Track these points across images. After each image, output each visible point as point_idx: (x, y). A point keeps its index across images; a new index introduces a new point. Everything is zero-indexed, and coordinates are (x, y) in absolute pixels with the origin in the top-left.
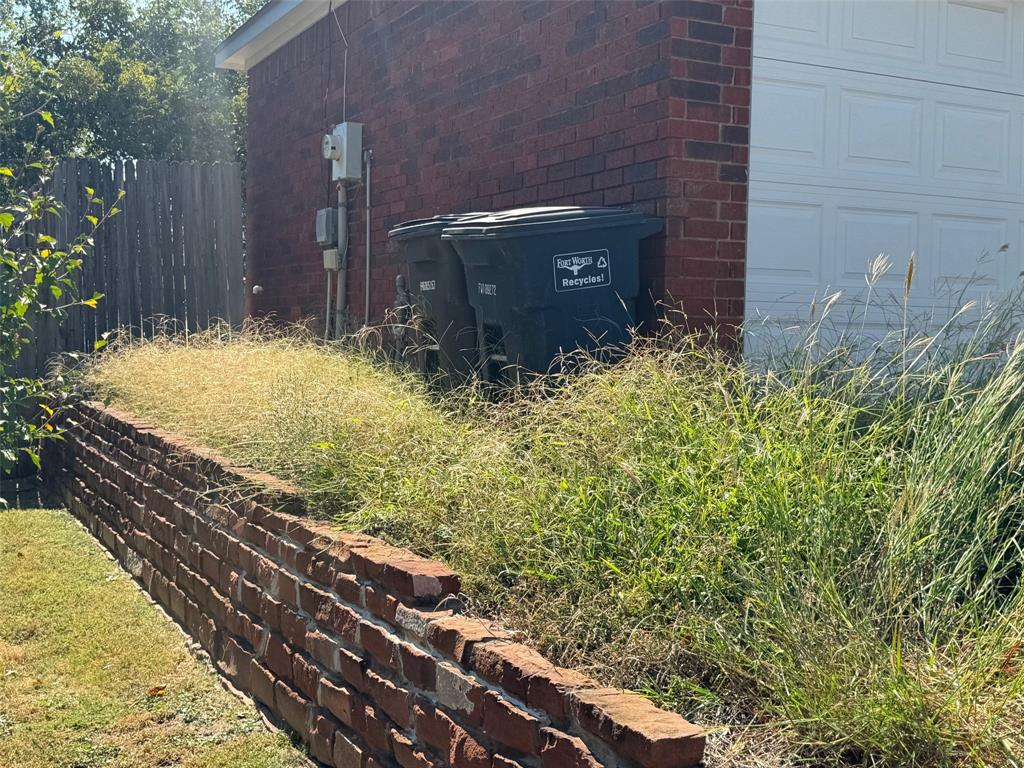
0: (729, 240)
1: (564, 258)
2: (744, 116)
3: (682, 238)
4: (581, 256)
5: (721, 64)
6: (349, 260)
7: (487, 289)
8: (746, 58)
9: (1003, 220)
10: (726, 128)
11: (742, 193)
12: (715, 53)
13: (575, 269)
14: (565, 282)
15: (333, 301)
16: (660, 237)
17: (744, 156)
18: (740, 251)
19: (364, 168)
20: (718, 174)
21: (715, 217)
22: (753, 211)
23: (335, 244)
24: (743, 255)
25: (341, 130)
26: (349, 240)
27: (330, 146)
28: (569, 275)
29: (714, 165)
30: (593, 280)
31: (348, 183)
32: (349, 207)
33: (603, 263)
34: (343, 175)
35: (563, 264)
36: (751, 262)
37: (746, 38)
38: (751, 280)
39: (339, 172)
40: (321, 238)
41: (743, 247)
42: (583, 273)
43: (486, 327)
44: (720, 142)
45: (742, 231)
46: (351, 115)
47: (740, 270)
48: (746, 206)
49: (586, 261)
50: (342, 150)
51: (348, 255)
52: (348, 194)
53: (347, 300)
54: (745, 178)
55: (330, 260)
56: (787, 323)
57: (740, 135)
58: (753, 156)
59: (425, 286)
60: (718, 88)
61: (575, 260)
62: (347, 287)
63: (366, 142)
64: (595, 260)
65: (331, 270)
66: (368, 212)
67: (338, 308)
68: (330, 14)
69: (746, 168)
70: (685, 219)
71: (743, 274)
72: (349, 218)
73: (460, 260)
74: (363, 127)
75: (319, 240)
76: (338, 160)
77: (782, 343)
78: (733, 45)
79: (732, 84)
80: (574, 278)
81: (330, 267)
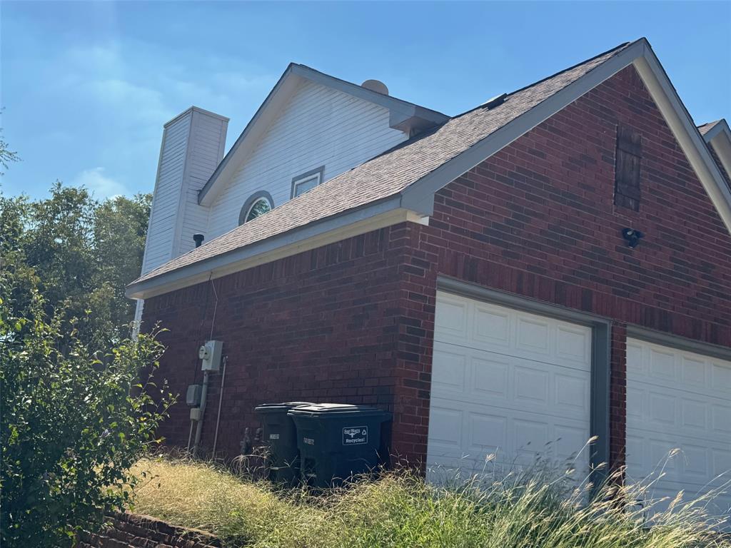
0: (421, 425)
1: (347, 429)
2: (429, 369)
3: (400, 423)
4: (355, 429)
5: (420, 345)
6: (205, 416)
7: (309, 441)
8: (431, 343)
9: (546, 423)
10: (421, 374)
11: (427, 404)
12: (418, 341)
13: (352, 435)
14: (347, 441)
15: (193, 437)
16: (391, 421)
17: (429, 386)
18: (426, 431)
19: (222, 365)
20: (417, 394)
21: (415, 414)
22: (432, 411)
23: (198, 406)
24: (427, 433)
25: (211, 345)
26: (207, 404)
27: (204, 352)
28: (349, 437)
29: (415, 390)
30: (360, 440)
31: (210, 372)
32: (209, 385)
33: (365, 433)
34: (210, 368)
35: (347, 432)
36: (430, 436)
37: (431, 335)
38: (430, 445)
39: (206, 366)
40: (190, 401)
41: (427, 429)
42: (356, 437)
43: (307, 460)
44: (418, 380)
45: (426, 421)
46: (216, 336)
47: (425, 440)
48: (429, 410)
49: (357, 431)
50: (210, 355)
51: (205, 412)
52: (210, 378)
53: (201, 438)
54: (429, 397)
55: (194, 414)
56: (448, 468)
57: (428, 377)
58: (433, 386)
59: (272, 437)
60: (418, 356)
61: (353, 430)
62: (202, 431)
63: (224, 352)
64: (361, 431)
65: (194, 420)
66: (222, 389)
67: (196, 442)
68: (210, 281)
69: (429, 392)
70: (401, 414)
71: (426, 442)
72: (208, 391)
73: (295, 425)
74: (223, 344)
75: (188, 402)
76: (207, 360)
77: (444, 476)
78: (425, 338)
79: (424, 355)
80: (351, 439)
81: (194, 418)
